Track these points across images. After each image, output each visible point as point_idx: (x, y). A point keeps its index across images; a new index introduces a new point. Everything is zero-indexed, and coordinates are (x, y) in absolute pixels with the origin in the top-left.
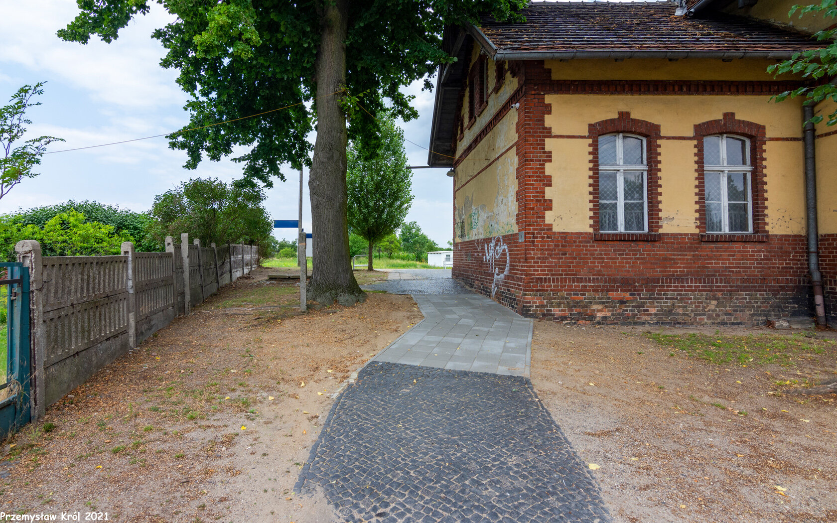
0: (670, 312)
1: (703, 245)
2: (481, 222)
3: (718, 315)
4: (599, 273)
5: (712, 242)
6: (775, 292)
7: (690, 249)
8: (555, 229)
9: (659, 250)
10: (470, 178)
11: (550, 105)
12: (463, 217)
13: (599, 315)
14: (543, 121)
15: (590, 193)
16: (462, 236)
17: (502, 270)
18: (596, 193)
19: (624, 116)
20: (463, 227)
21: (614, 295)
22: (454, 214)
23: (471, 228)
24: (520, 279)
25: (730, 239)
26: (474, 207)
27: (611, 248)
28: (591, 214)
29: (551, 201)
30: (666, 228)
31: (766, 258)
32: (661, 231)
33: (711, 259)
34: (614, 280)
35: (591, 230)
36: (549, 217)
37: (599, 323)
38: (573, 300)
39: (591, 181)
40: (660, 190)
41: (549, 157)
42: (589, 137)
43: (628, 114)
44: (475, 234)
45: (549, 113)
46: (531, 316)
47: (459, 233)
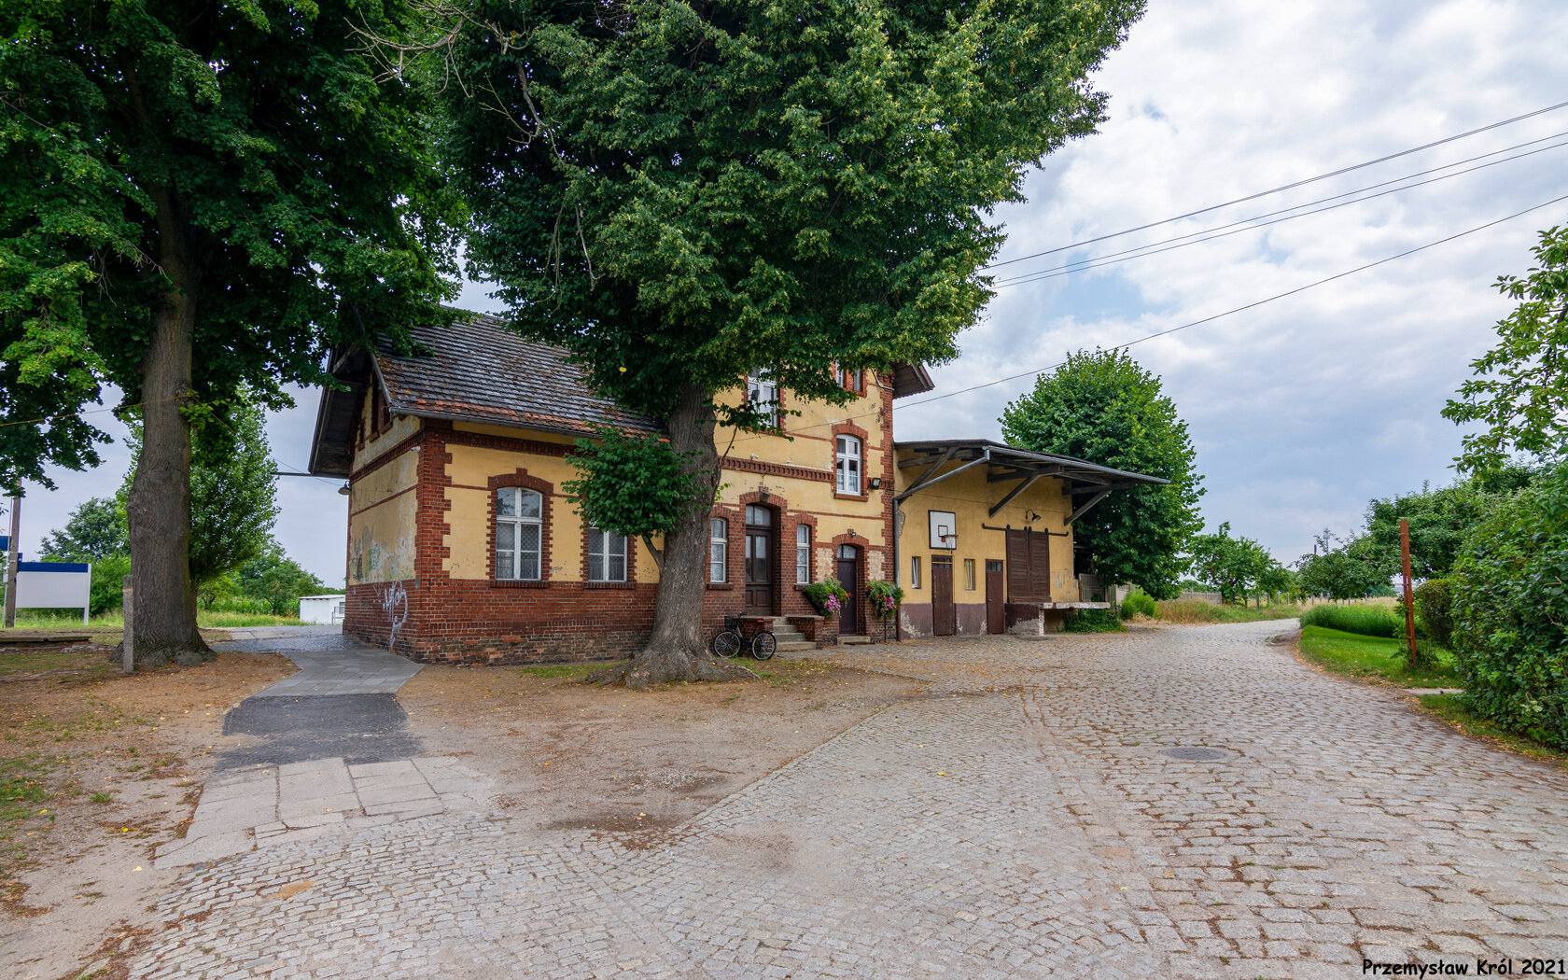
0: (555, 651)
1: (586, 591)
2: (381, 563)
3: (595, 652)
4: (494, 618)
5: (592, 589)
6: (639, 630)
7: (575, 595)
8: (452, 576)
9: (548, 597)
10: (370, 505)
11: (450, 454)
12: (361, 552)
13: (492, 657)
14: (443, 469)
15: (488, 543)
16: (359, 577)
17: (401, 618)
18: (493, 542)
19: (522, 472)
20: (359, 565)
21: (506, 638)
22: (348, 546)
23: (371, 568)
24: (415, 626)
25: (607, 587)
26: (374, 543)
27: (505, 595)
28: (488, 562)
29: (449, 548)
30: (556, 577)
31: (634, 603)
32: (550, 579)
33: (591, 603)
34: (507, 625)
35: (487, 578)
36: (446, 564)
37: (491, 665)
38: (467, 644)
39: (489, 531)
40: (551, 542)
41: (448, 505)
42: (488, 489)
43: (525, 471)
44: (375, 576)
45: (450, 462)
46: (423, 662)
47: (354, 572)
